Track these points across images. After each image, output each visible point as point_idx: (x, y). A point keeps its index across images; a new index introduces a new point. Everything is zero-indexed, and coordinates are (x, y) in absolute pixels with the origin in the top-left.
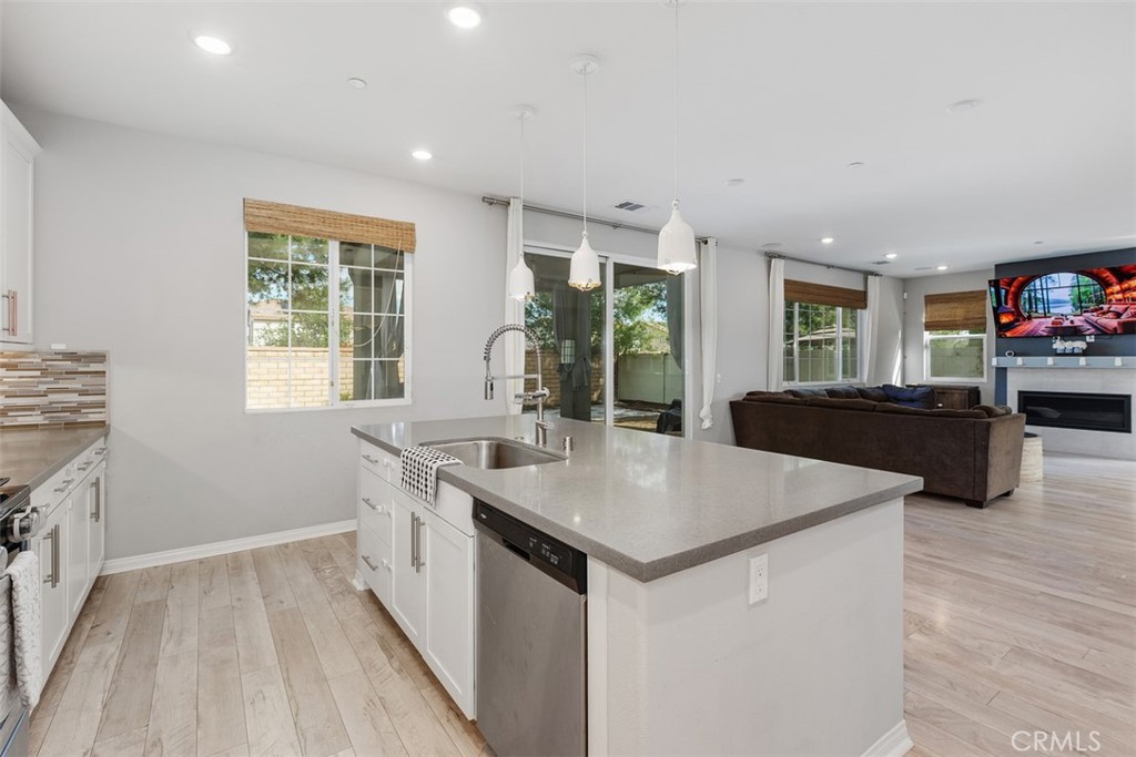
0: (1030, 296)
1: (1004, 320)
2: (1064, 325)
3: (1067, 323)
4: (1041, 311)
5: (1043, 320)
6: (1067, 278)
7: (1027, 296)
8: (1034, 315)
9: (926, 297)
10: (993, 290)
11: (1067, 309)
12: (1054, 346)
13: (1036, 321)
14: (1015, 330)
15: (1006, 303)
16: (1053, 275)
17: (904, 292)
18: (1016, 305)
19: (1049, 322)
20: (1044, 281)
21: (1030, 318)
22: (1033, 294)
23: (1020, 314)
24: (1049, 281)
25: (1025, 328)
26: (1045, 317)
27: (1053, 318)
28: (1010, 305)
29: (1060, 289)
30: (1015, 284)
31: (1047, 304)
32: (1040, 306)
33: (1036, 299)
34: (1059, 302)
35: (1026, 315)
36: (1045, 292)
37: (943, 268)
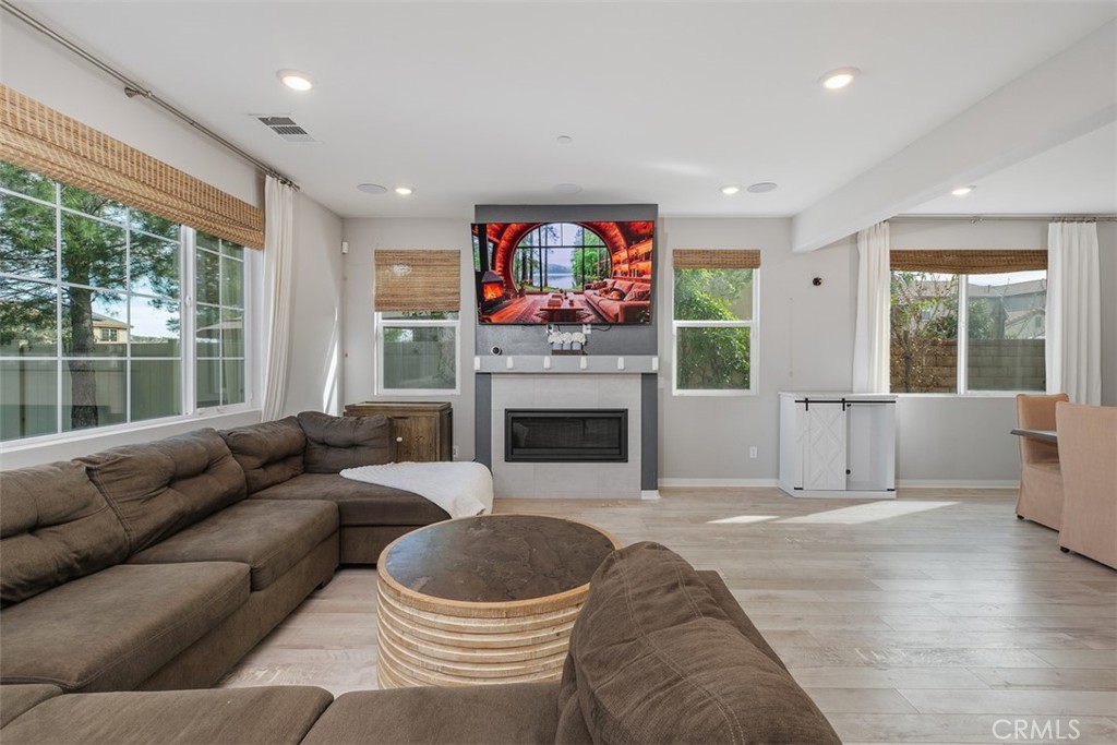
0: (524, 254)
1: (490, 295)
2: (562, 307)
3: (565, 305)
4: (537, 283)
5: (538, 297)
6: (569, 233)
7: (521, 258)
8: (528, 288)
9: (377, 252)
10: (477, 241)
11: (567, 283)
12: (551, 339)
13: (530, 299)
14: (502, 313)
15: (494, 268)
16: (554, 225)
17: (343, 241)
18: (506, 271)
19: (544, 301)
20: (543, 233)
21: (522, 293)
22: (528, 255)
23: (509, 286)
24: (549, 234)
25: (518, 307)
26: (541, 293)
27: (551, 295)
28: (498, 271)
29: (562, 246)
30: (507, 234)
31: (544, 269)
32: (536, 275)
33: (532, 262)
34: (559, 270)
35: (518, 288)
36: (543, 250)
37: (404, 191)
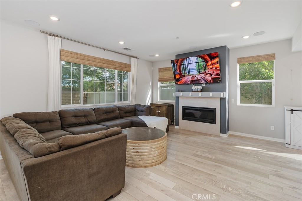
0: (184, 66)
1: (177, 77)
2: (195, 79)
3: (196, 79)
4: (187, 73)
5: (188, 77)
6: (194, 59)
7: (183, 67)
8: (186, 75)
9: (159, 69)
10: (173, 64)
11: (195, 72)
12: (192, 88)
13: (186, 77)
14: (180, 81)
15: (177, 71)
16: (190, 58)
17: (153, 67)
18: (180, 71)
19: (190, 78)
20: (187, 60)
21: (184, 76)
22: (185, 66)
23: (181, 75)
24: (189, 60)
25: (184, 80)
26: (189, 76)
27: (191, 76)
28: (178, 71)
29: (193, 63)
30: (179, 62)
31: (189, 69)
32: (187, 71)
33: (186, 68)
34: (192, 69)
35: (183, 75)
36: (188, 64)
37: (157, 55)
